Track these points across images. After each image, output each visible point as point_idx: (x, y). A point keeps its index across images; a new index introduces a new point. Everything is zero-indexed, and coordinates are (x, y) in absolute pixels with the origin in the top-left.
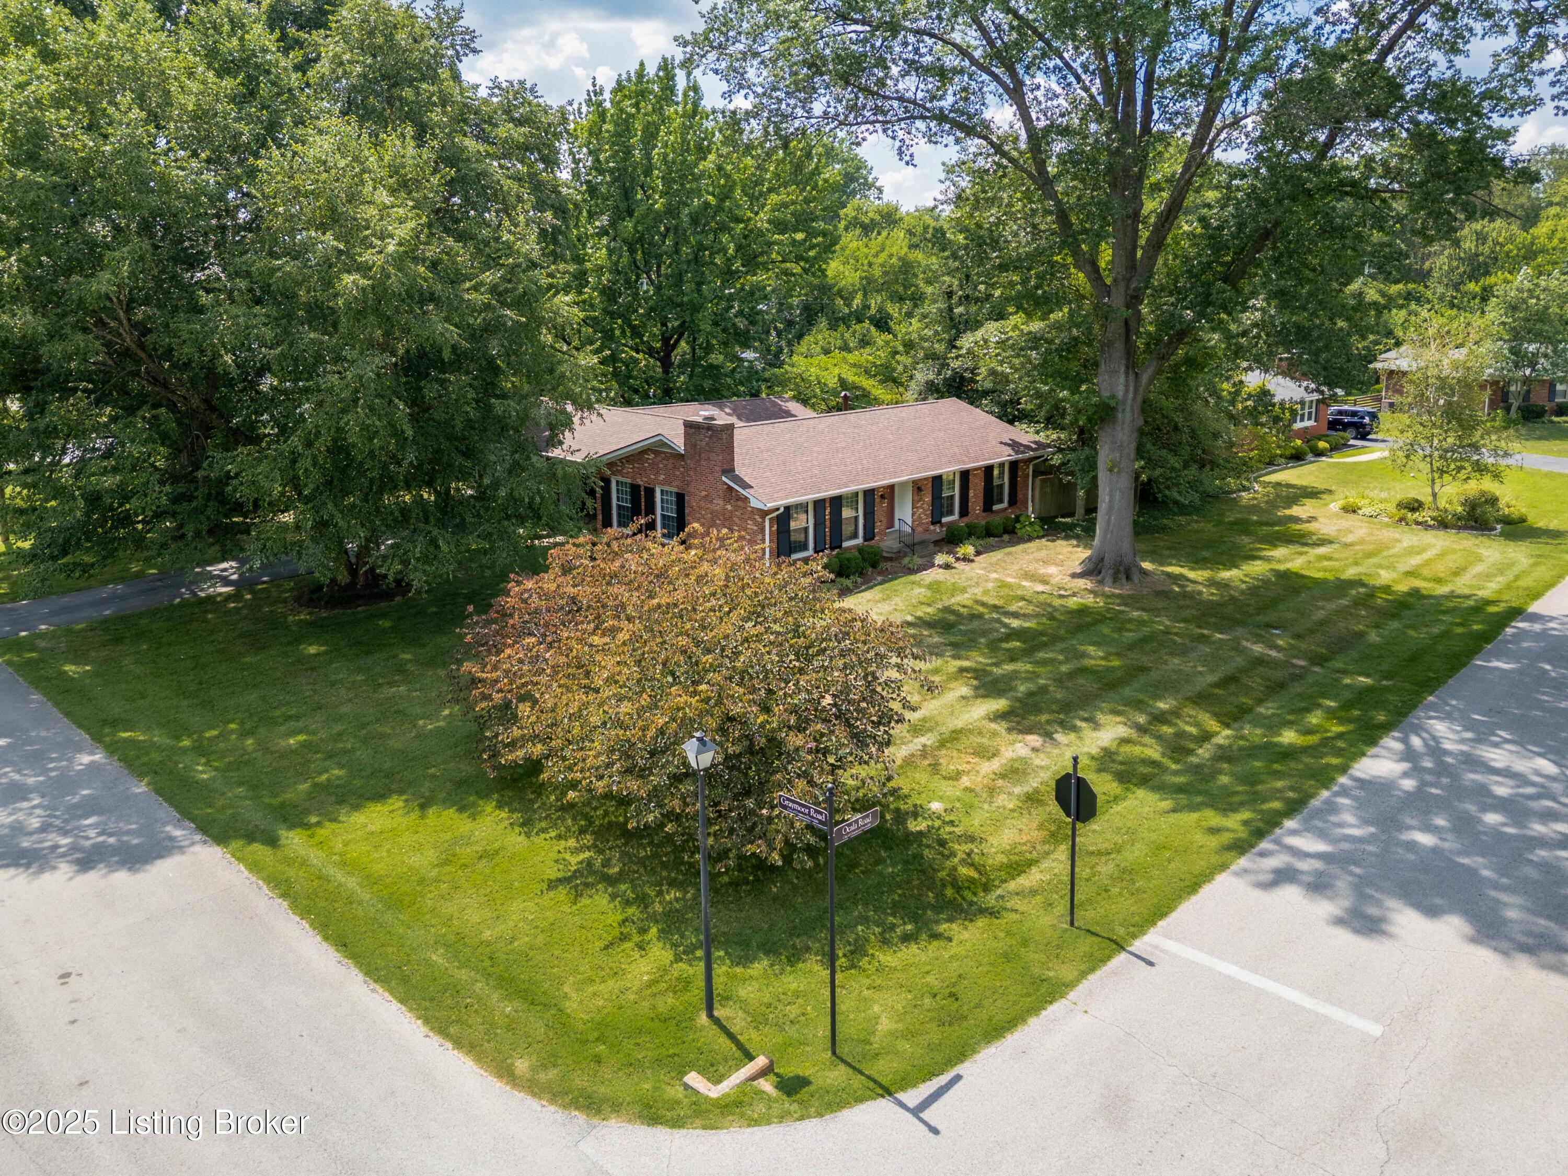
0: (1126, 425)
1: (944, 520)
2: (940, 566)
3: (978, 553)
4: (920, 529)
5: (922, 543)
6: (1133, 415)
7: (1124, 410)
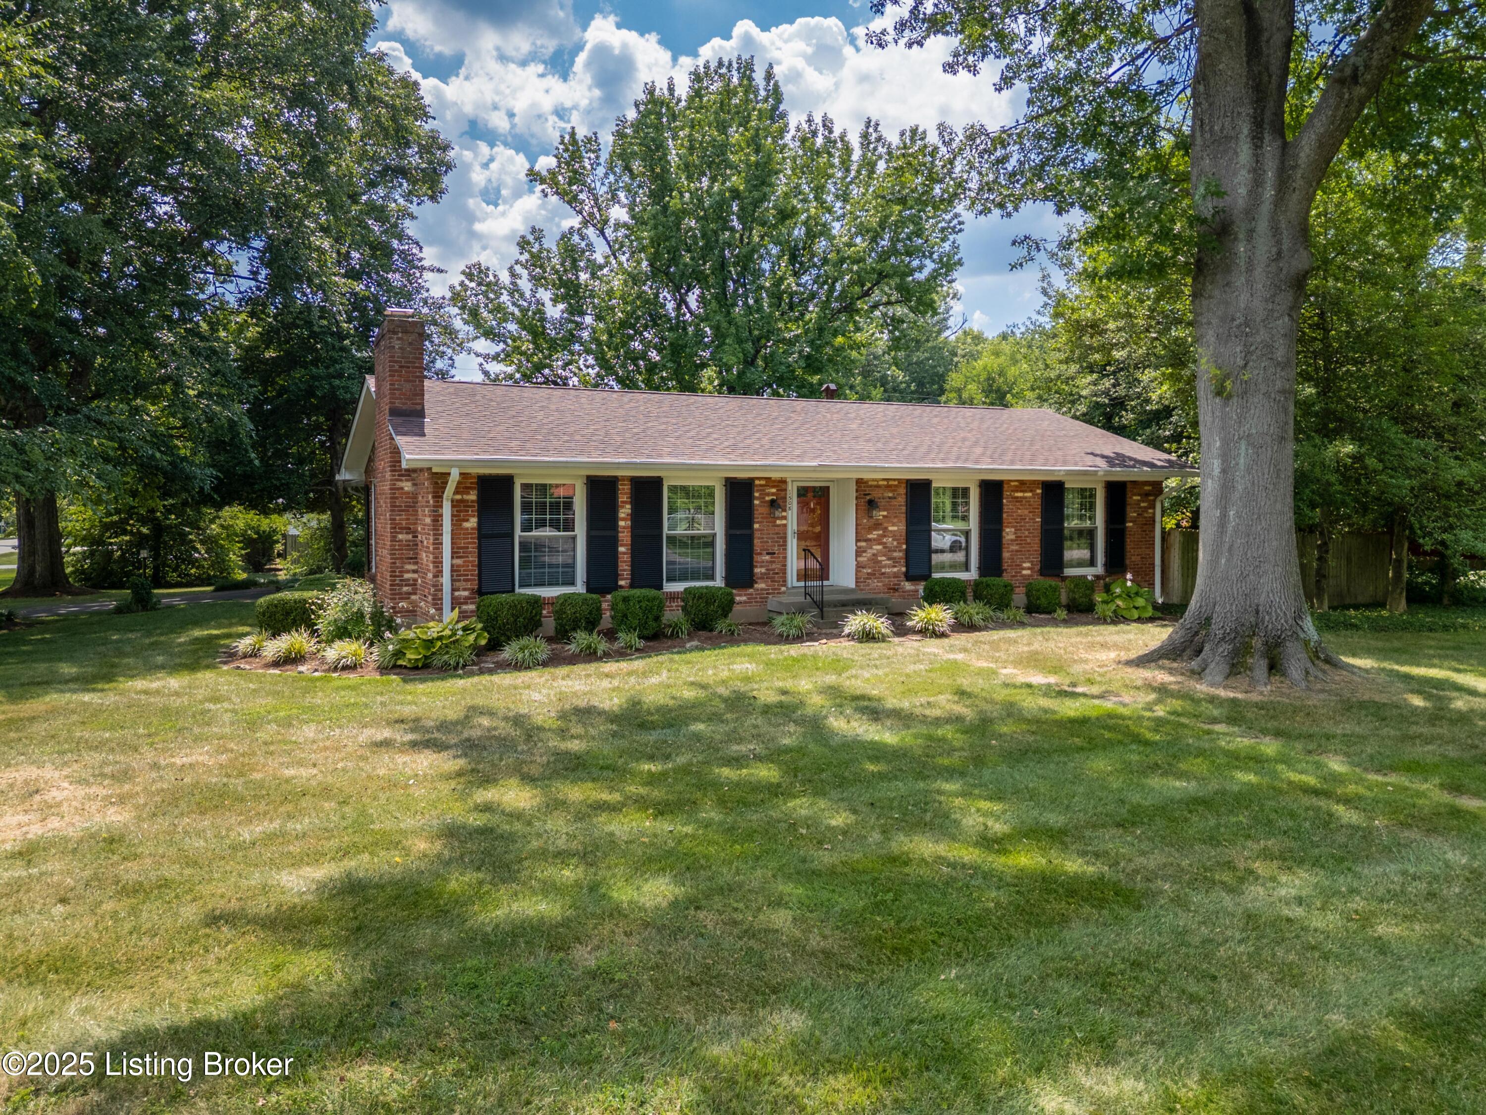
0: (1259, 272)
1: (941, 576)
4: (877, 584)
6: (1279, 242)
7: (1251, 232)
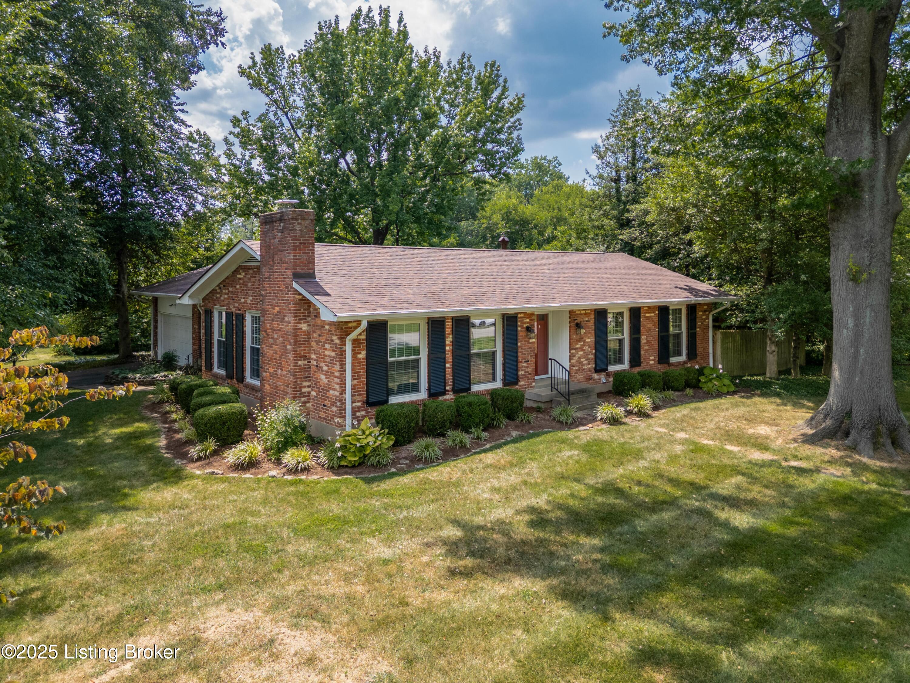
0: (877, 210)
1: (612, 368)
2: (604, 421)
3: (656, 408)
4: (580, 376)
5: (582, 391)
6: (888, 194)
7: (872, 187)
